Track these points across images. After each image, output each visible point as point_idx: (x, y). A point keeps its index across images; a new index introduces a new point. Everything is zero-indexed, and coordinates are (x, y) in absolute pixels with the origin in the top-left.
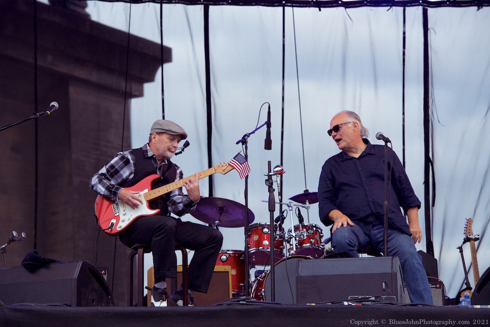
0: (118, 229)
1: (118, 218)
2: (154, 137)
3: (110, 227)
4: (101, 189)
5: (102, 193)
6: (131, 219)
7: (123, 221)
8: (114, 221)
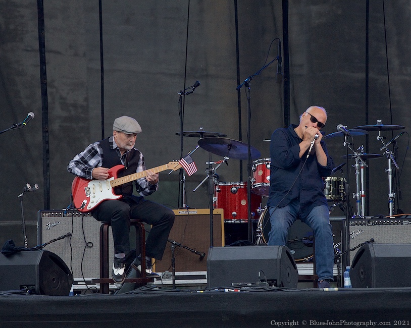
0: (88, 209)
1: (88, 199)
2: (115, 134)
3: (82, 207)
4: (78, 171)
5: (79, 174)
6: (99, 201)
7: (92, 203)
8: (85, 201)
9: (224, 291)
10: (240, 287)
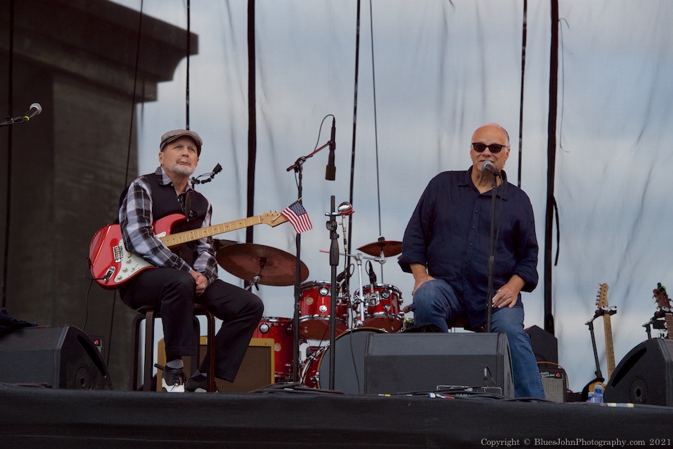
0: (117, 281)
1: (118, 266)
7: (125, 271)
9: (429, 396)
10: (452, 392)
